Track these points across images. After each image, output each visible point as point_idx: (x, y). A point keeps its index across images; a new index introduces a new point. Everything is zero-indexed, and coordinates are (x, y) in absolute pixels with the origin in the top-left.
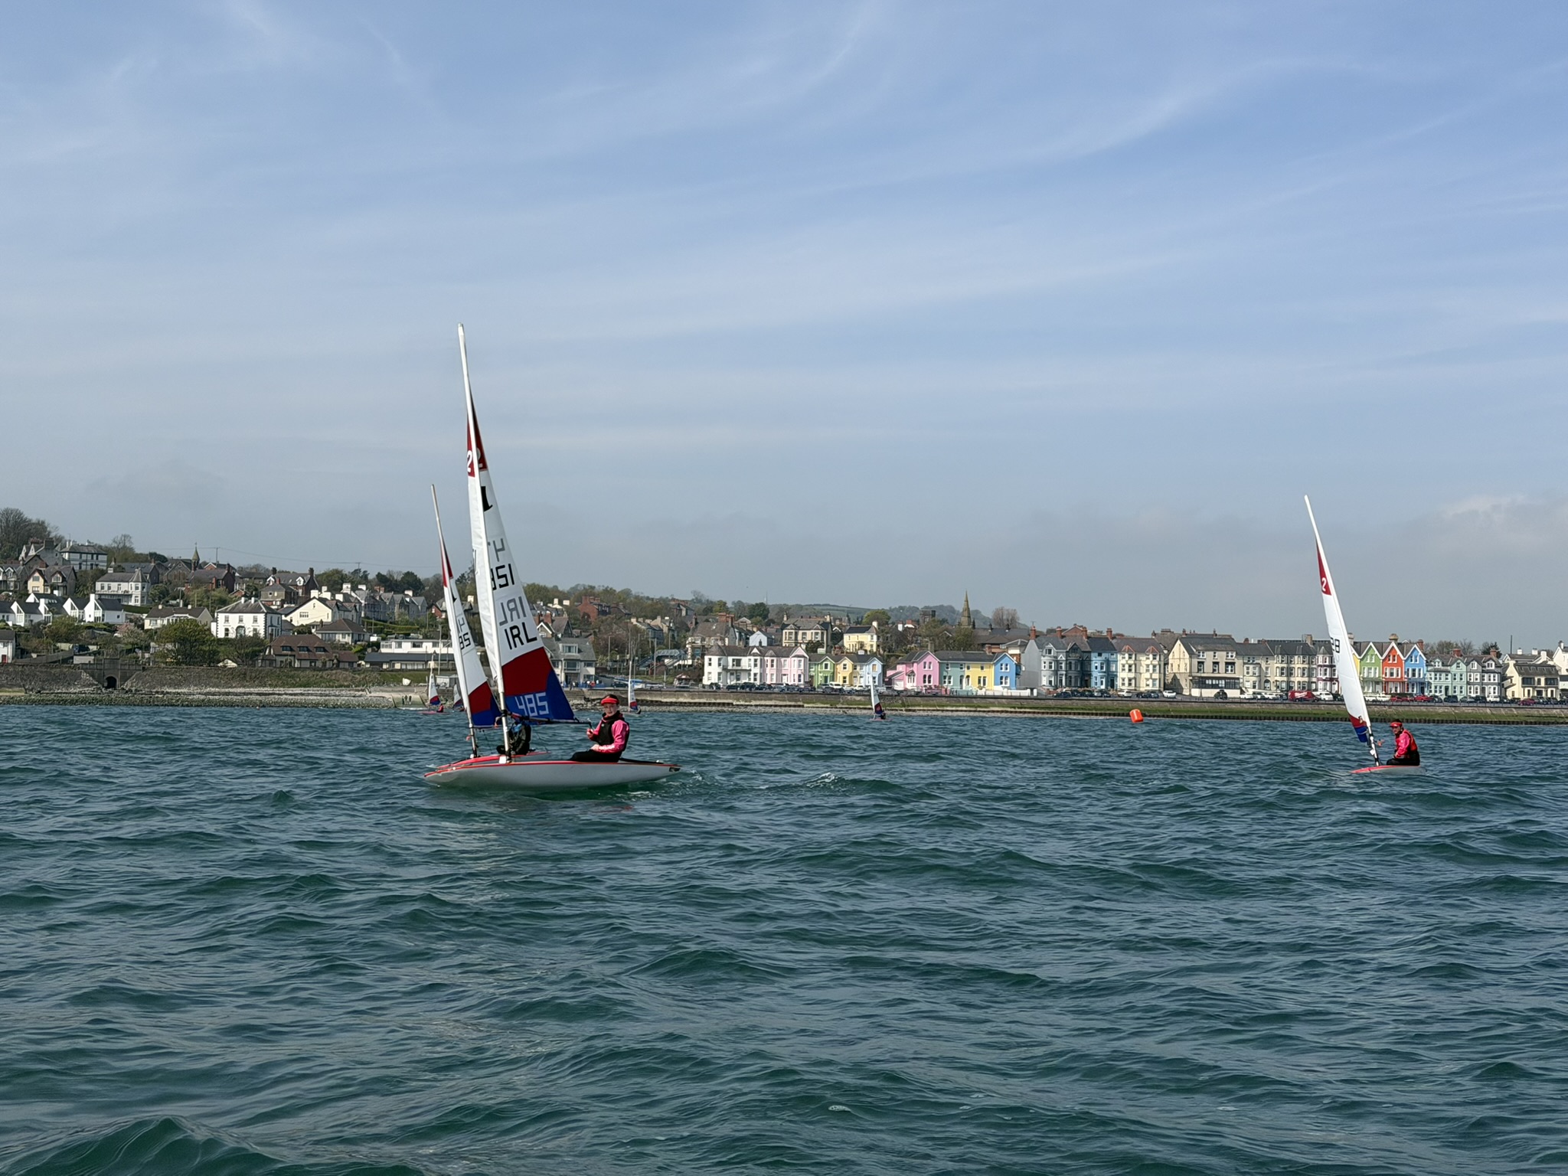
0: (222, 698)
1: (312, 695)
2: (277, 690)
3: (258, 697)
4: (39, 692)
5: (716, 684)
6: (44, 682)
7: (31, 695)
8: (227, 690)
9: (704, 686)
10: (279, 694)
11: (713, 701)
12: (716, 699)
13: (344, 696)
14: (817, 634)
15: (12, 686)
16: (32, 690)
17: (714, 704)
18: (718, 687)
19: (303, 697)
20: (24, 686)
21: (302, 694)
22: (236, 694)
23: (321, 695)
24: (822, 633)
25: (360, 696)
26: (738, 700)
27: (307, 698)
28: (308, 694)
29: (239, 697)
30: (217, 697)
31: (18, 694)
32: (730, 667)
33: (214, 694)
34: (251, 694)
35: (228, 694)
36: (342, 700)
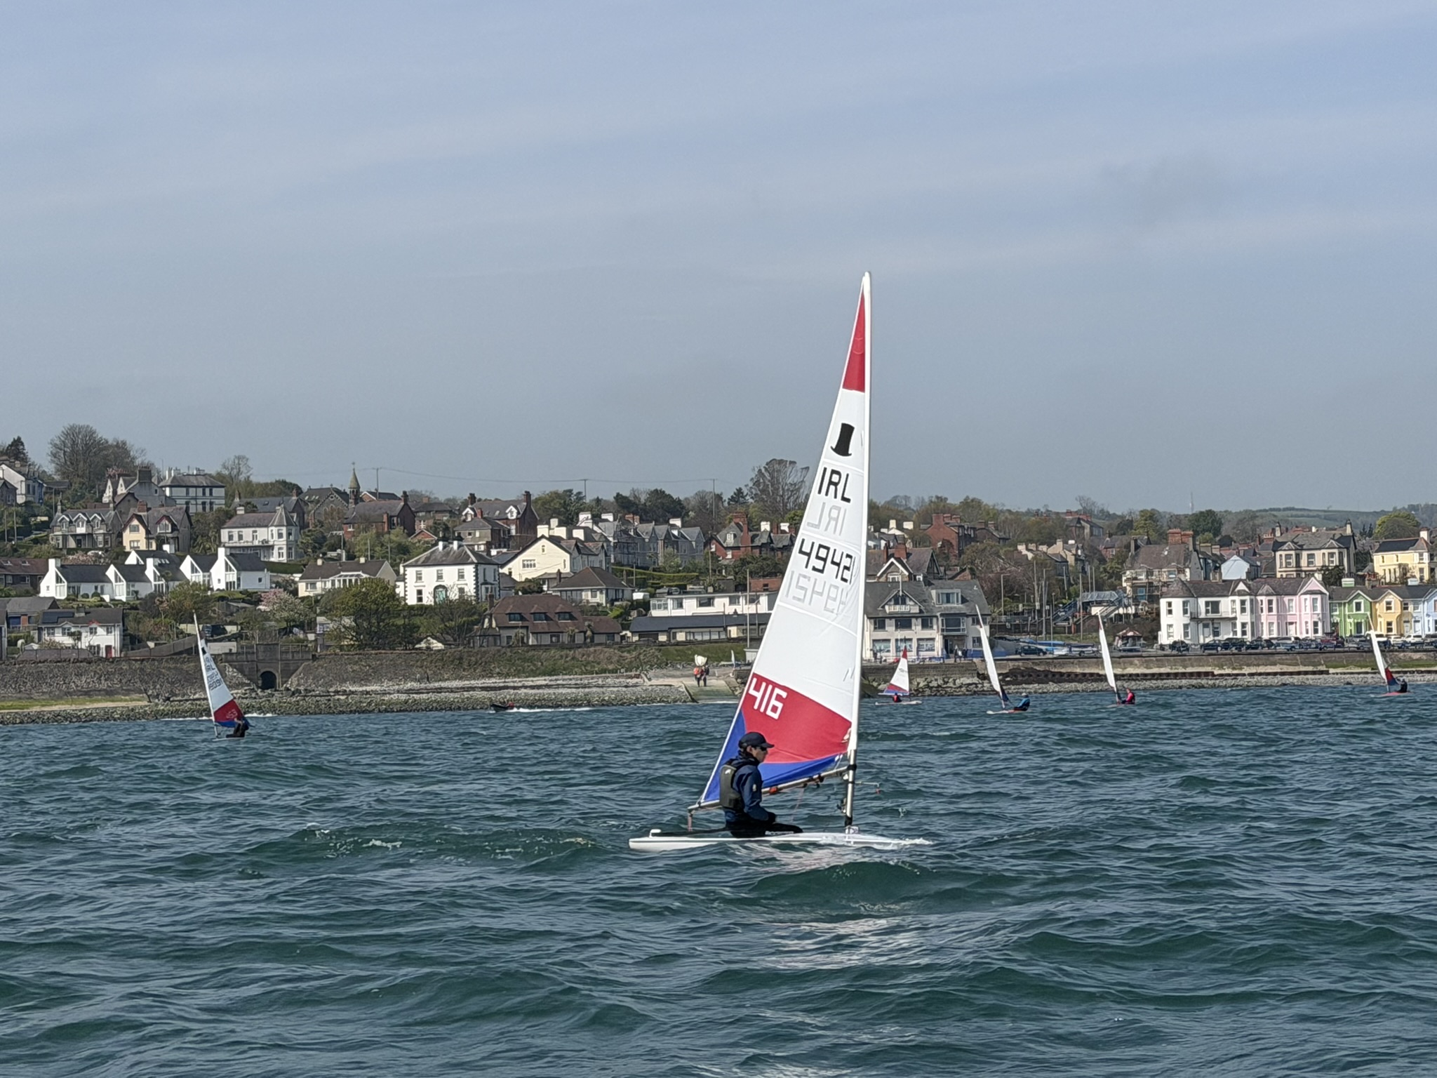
0: (433, 696)
1: (563, 686)
2: (511, 681)
3: (484, 693)
4: (168, 699)
5: (1182, 642)
6: (173, 683)
7: (157, 705)
8: (437, 685)
9: (1162, 647)
10: (515, 688)
11: (1181, 670)
12: (1185, 667)
13: (612, 687)
14: (1332, 555)
15: (128, 692)
16: (157, 697)
17: (1184, 675)
18: (1187, 647)
19: (551, 691)
20: (146, 692)
21: (548, 686)
22: (452, 690)
23: (577, 686)
24: (1341, 554)
25: (635, 686)
26: (1221, 667)
27: (557, 691)
28: (558, 686)
29: (457, 695)
30: (424, 696)
31: (139, 703)
32: (1203, 616)
33: (418, 692)
34: (473, 689)
35: (439, 690)
36: (609, 694)
